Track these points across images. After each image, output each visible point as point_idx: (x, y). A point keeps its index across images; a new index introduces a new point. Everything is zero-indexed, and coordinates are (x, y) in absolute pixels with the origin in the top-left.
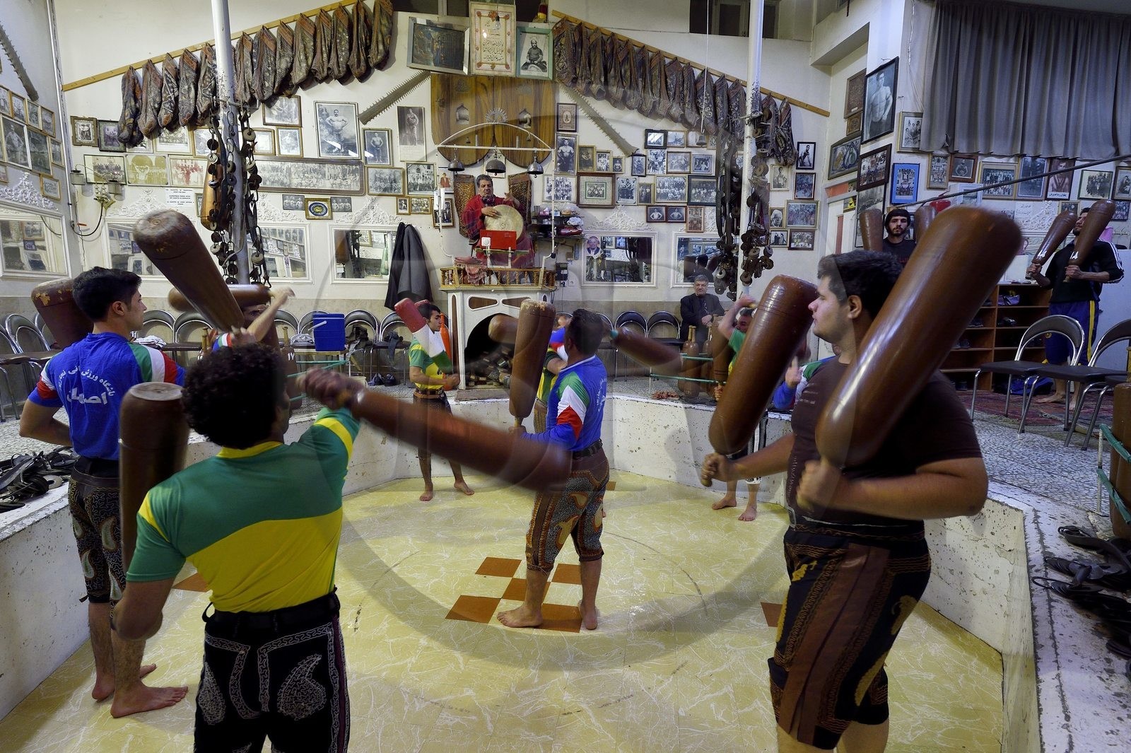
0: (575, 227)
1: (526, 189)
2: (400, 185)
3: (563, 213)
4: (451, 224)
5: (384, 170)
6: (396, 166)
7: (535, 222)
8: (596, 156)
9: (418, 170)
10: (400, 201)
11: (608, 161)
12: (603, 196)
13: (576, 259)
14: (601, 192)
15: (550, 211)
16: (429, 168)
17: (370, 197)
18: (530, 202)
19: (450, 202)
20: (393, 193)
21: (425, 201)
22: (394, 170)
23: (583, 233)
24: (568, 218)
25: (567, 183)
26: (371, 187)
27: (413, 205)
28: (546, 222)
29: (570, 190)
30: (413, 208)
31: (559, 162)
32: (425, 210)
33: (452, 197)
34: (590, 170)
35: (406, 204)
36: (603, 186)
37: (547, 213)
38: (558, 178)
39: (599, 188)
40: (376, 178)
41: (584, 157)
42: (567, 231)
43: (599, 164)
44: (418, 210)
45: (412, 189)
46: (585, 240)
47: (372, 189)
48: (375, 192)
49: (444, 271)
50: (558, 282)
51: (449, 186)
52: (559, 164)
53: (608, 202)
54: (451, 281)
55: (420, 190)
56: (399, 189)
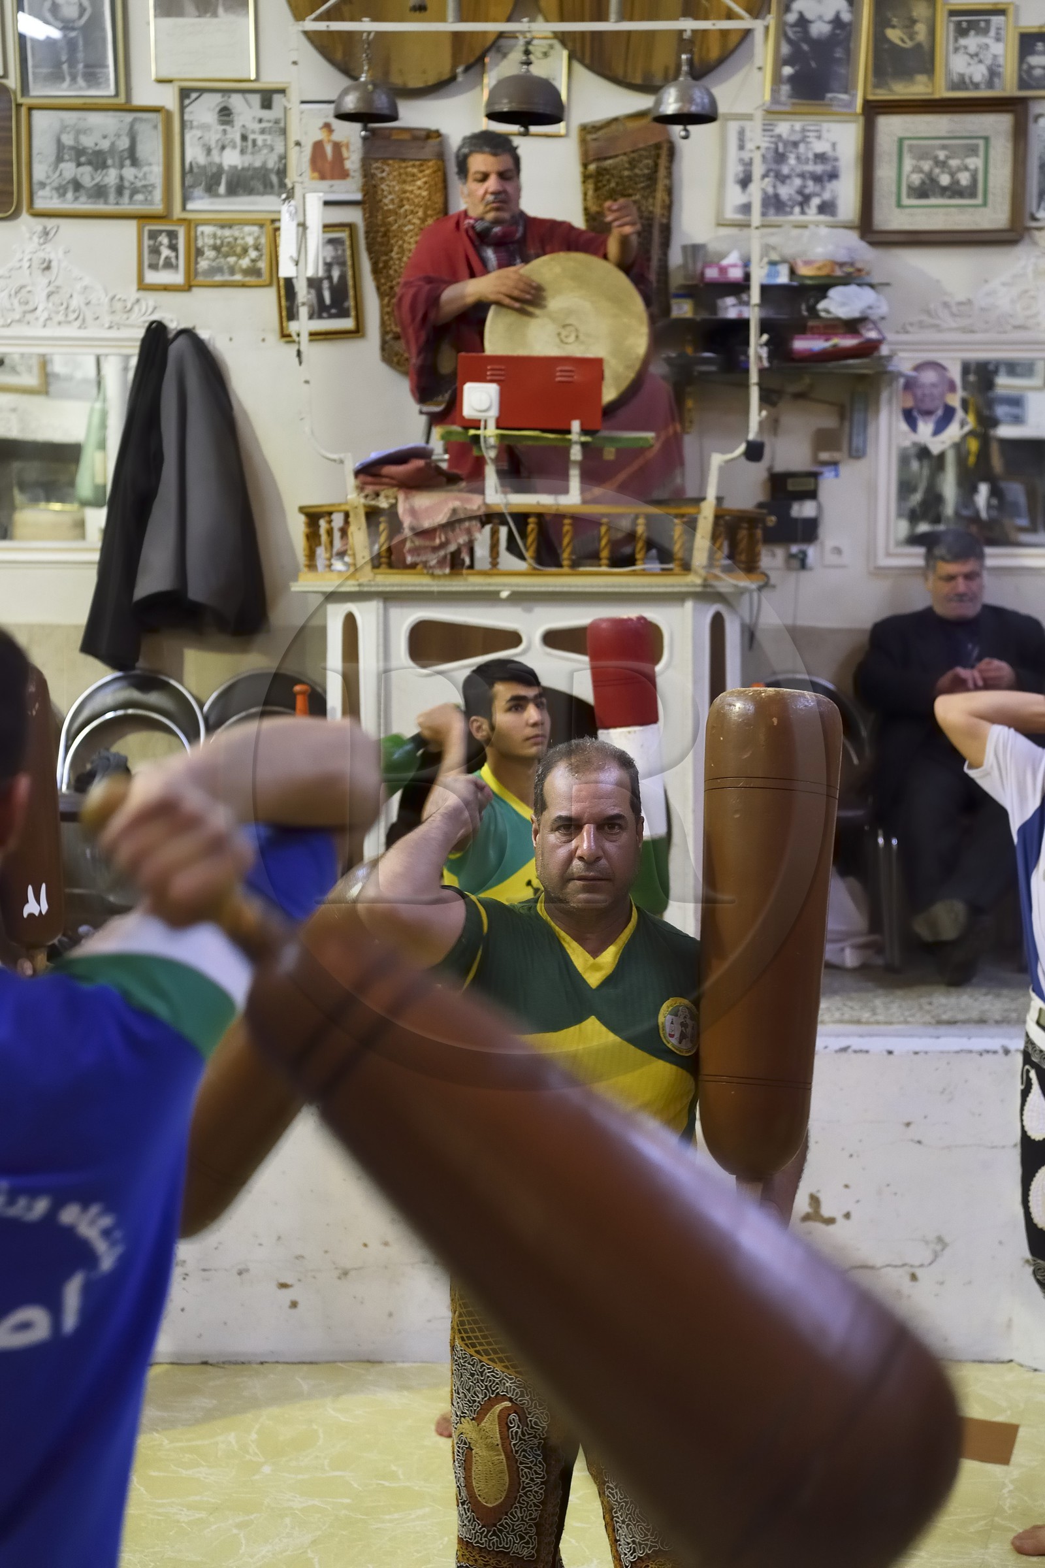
0: (852, 326)
1: (652, 178)
2: (154, 172)
3: (803, 271)
4: (348, 324)
5: (94, 119)
6: (139, 100)
7: (683, 309)
8: (945, 29)
9: (225, 114)
10: (153, 235)
11: (997, 48)
12: (973, 195)
13: (857, 454)
14: (964, 179)
15: (746, 264)
16: (267, 104)
17: (38, 224)
18: (667, 231)
19: (344, 235)
20: (126, 207)
21: (249, 235)
22: (128, 117)
23: (885, 350)
24: (821, 288)
25: (820, 147)
26: (43, 185)
27: (199, 252)
28: (730, 309)
29: (833, 176)
30: (203, 264)
31: (787, 62)
32: (248, 272)
33: (354, 216)
34: (918, 88)
35: (173, 247)
36: (973, 151)
37: (736, 274)
38: (783, 128)
39: (954, 163)
40: (60, 146)
41: (894, 35)
42: (817, 344)
43: (959, 65)
44: (219, 270)
45: (198, 191)
46: (895, 376)
47: (46, 192)
48: (55, 204)
49: (313, 517)
50: (780, 552)
51: (344, 174)
52: (788, 71)
53: (995, 216)
54: (342, 554)
55: (232, 191)
56: (147, 189)
